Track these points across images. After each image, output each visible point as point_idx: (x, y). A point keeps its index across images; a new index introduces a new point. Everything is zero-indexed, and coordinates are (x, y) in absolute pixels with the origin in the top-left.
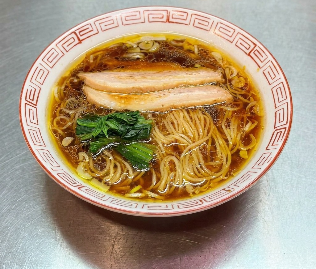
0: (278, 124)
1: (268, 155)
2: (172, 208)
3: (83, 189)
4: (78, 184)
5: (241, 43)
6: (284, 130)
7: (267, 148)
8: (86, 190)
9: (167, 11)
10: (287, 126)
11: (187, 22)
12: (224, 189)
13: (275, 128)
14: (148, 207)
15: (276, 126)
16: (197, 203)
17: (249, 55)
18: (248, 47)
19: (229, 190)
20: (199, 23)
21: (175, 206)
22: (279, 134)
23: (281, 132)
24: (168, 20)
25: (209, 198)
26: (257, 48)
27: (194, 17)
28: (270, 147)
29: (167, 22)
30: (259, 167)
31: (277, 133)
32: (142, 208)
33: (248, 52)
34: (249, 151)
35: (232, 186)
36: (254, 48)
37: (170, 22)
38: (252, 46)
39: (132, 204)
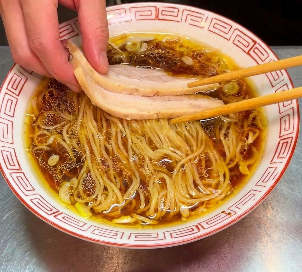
0: (283, 133)
1: (273, 169)
2: (164, 238)
3: (60, 217)
4: (55, 210)
5: (238, 41)
6: (290, 139)
7: (271, 161)
8: (63, 218)
9: (156, 7)
10: (294, 135)
11: (178, 19)
12: (223, 212)
13: (280, 137)
14: (136, 237)
15: (281, 135)
16: (193, 230)
17: (248, 53)
18: (247, 44)
19: (229, 214)
20: (192, 20)
21: (168, 235)
22: (285, 144)
23: (287, 142)
24: (157, 17)
25: (207, 223)
26: (257, 46)
27: (186, 13)
28: (275, 160)
29: (156, 19)
30: (264, 184)
31: (283, 144)
32: (129, 238)
33: (247, 50)
34: (249, 167)
35: (233, 208)
36: (254, 46)
37: (159, 19)
38: (252, 44)
39: (117, 233)
